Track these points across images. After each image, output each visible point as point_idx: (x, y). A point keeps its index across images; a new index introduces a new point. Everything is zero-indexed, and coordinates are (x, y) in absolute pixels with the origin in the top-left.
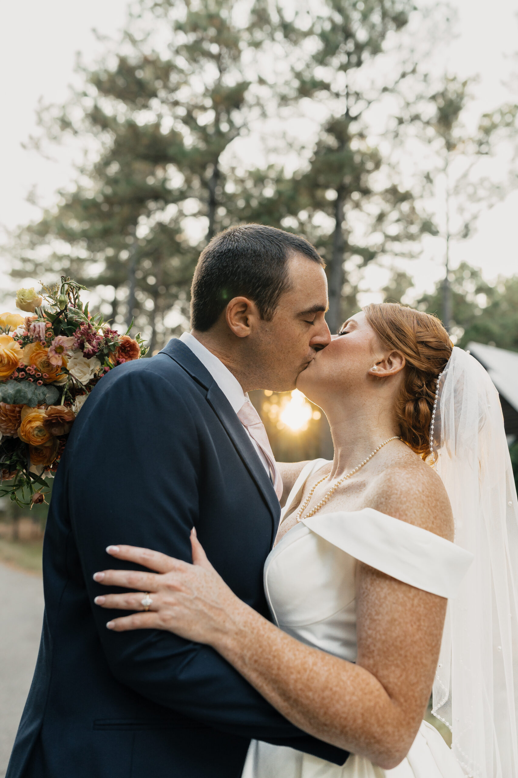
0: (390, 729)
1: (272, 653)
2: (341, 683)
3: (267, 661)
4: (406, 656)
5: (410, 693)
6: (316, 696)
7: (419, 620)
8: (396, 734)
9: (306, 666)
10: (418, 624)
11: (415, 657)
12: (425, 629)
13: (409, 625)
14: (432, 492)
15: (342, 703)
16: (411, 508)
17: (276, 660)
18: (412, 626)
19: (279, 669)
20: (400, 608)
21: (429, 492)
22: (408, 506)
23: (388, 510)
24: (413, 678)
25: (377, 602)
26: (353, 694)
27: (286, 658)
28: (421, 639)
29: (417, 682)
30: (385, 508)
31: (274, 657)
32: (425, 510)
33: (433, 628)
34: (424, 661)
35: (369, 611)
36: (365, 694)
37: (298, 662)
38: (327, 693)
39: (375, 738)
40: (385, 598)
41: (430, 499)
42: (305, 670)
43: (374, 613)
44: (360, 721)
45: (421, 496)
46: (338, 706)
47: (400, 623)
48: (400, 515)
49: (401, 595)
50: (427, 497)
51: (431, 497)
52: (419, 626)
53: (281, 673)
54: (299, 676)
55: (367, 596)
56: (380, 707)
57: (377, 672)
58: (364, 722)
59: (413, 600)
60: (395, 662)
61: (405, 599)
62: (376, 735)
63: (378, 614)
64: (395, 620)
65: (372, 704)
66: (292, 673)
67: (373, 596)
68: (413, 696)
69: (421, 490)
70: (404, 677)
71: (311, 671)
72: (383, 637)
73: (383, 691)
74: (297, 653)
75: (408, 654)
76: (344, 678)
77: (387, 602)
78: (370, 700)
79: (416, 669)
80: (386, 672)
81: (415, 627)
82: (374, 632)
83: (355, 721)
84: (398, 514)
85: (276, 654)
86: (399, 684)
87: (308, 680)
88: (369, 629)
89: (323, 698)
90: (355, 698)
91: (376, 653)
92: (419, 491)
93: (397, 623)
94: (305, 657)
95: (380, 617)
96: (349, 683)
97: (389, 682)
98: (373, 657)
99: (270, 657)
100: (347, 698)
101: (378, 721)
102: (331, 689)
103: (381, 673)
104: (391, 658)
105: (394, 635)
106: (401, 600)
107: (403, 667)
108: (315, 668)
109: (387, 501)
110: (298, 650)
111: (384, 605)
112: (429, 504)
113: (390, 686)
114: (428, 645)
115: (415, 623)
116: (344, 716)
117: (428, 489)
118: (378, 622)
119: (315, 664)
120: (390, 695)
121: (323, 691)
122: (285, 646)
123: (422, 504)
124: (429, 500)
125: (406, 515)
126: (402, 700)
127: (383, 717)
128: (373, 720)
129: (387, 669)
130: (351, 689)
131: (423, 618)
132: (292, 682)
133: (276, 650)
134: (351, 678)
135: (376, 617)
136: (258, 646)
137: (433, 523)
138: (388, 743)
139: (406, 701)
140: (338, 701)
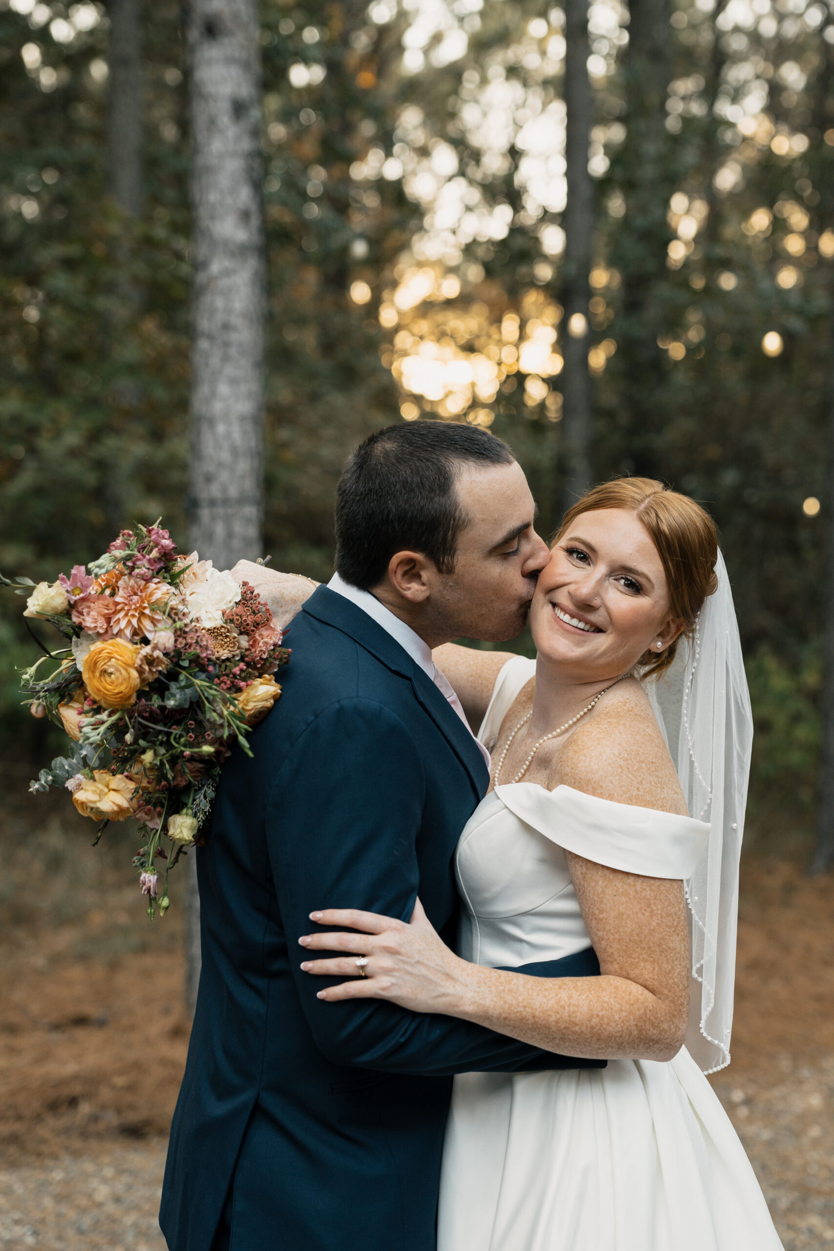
0: (665, 1026)
1: (521, 1005)
2: (605, 1005)
3: (518, 1014)
4: (649, 948)
5: (670, 982)
6: (584, 1028)
7: (649, 905)
8: (672, 1027)
9: (562, 1003)
10: (649, 910)
11: (660, 945)
12: (659, 912)
13: (640, 915)
14: (633, 753)
15: (613, 1024)
16: (606, 777)
17: (528, 1009)
18: (643, 914)
19: (534, 1017)
20: (623, 899)
21: (628, 755)
22: (601, 776)
23: (577, 784)
24: (667, 967)
25: (596, 898)
26: (621, 1010)
27: (538, 1004)
28: (658, 924)
29: (672, 968)
30: (573, 781)
31: (525, 1007)
32: (624, 777)
33: (669, 908)
34: (671, 945)
35: (591, 910)
36: (632, 1005)
37: (552, 1003)
38: (595, 1021)
39: (653, 1040)
40: (603, 892)
41: (630, 762)
42: (563, 1007)
43: (597, 912)
44: (635, 1033)
45: (617, 761)
46: (610, 1029)
47: (629, 916)
48: (593, 788)
49: (619, 885)
50: (626, 760)
51: (631, 760)
52: (652, 911)
53: (537, 1020)
54: (558, 1016)
55: (583, 893)
56: (650, 1010)
57: (628, 974)
58: (640, 1031)
59: (634, 885)
60: (641, 957)
61: (625, 886)
62: (654, 1037)
63: (601, 912)
64: (623, 914)
65: (642, 1011)
66: (550, 1016)
67: (589, 892)
68: (674, 983)
69: (617, 753)
70: (657, 968)
71: (569, 1006)
72: (617, 936)
73: (646, 992)
74: (546, 993)
75: (651, 945)
76: (606, 999)
77: (607, 897)
78: (639, 1009)
79: (666, 956)
80: (637, 971)
81: (647, 914)
82: (605, 933)
83: (630, 1034)
84: (590, 788)
85: (525, 1004)
86: (656, 977)
87: (570, 1016)
88: (598, 930)
89: (592, 1028)
90: (624, 1014)
91: (616, 954)
92: (613, 754)
93: (625, 916)
94: (557, 995)
95: (604, 915)
96: (612, 1001)
97: (646, 980)
98: (616, 960)
99: (521, 1009)
100: (617, 1017)
101: (652, 1024)
102: (598, 1016)
103: (632, 975)
104: (634, 955)
105: (628, 930)
106: (621, 890)
107: (652, 959)
108: (572, 1001)
109: (573, 770)
110: (546, 990)
111: (605, 901)
112: (628, 769)
113: (649, 983)
114: (669, 927)
115: (645, 910)
116: (618, 1034)
117: (626, 751)
118: (604, 920)
119: (570, 998)
120: (653, 992)
121: (590, 1021)
122: (530, 992)
123: (619, 770)
124: (628, 764)
125: (601, 787)
126: (666, 992)
127: (656, 1018)
128: (648, 1026)
129: (636, 967)
130: (617, 1006)
131: (652, 902)
132: (554, 1023)
133: (524, 1000)
134: (613, 995)
135: (601, 916)
136: (502, 1003)
137: (638, 789)
138: (667, 1039)
139: (670, 991)
140: (608, 1024)
